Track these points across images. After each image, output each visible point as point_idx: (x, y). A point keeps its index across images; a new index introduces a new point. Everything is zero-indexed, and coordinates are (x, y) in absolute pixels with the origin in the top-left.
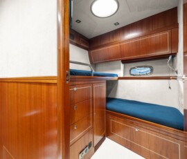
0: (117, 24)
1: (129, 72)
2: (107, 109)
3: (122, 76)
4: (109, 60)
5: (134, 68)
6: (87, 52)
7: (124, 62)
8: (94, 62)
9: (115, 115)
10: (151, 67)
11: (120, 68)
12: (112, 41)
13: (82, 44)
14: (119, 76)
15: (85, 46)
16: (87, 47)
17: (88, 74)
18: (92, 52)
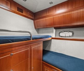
0: (51, 3)
2: (43, 61)
3: (54, 37)
6: (33, 21)
7: (56, 28)
8: (37, 28)
10: (72, 32)
11: (53, 32)
12: (48, 14)
13: (29, 16)
14: (52, 37)
15: (31, 17)
16: (33, 18)
18: (36, 21)
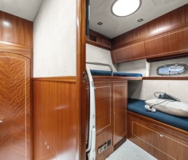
0: (141, 20)
1: (156, 72)
2: (128, 109)
3: (147, 75)
4: (132, 59)
5: (163, 67)
6: (109, 52)
7: (150, 60)
8: (117, 62)
9: (137, 117)
10: (184, 65)
11: (145, 67)
12: (135, 38)
13: (104, 45)
14: (143, 76)
16: (110, 47)
17: (107, 74)
18: (114, 51)
